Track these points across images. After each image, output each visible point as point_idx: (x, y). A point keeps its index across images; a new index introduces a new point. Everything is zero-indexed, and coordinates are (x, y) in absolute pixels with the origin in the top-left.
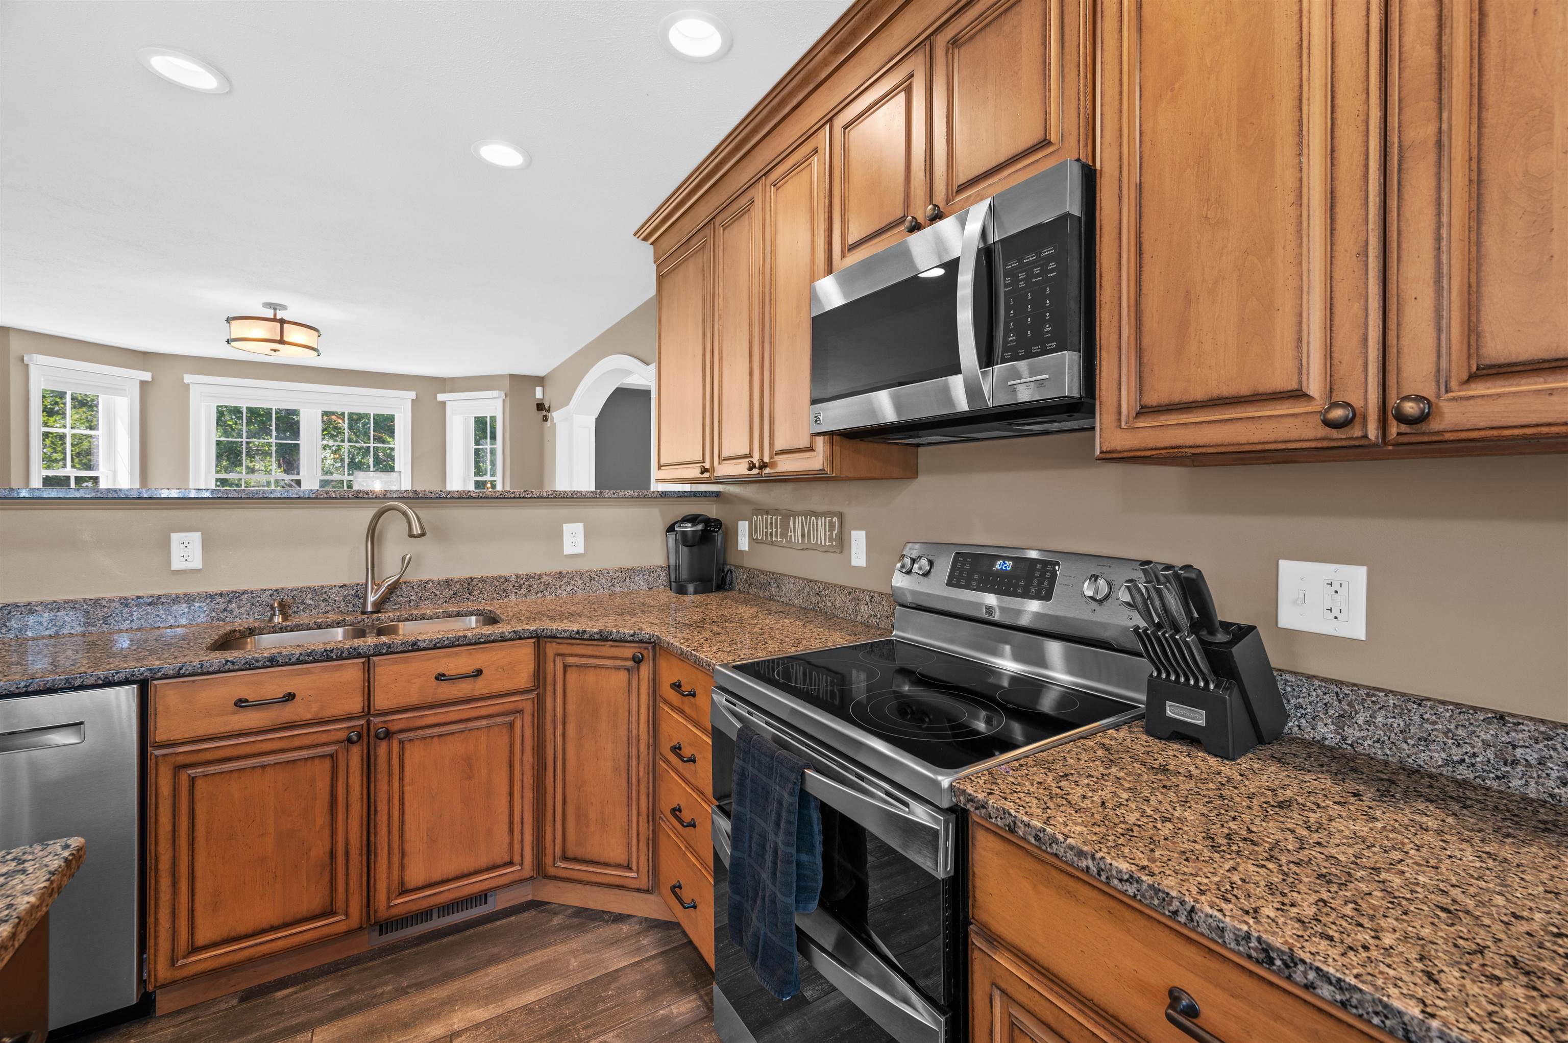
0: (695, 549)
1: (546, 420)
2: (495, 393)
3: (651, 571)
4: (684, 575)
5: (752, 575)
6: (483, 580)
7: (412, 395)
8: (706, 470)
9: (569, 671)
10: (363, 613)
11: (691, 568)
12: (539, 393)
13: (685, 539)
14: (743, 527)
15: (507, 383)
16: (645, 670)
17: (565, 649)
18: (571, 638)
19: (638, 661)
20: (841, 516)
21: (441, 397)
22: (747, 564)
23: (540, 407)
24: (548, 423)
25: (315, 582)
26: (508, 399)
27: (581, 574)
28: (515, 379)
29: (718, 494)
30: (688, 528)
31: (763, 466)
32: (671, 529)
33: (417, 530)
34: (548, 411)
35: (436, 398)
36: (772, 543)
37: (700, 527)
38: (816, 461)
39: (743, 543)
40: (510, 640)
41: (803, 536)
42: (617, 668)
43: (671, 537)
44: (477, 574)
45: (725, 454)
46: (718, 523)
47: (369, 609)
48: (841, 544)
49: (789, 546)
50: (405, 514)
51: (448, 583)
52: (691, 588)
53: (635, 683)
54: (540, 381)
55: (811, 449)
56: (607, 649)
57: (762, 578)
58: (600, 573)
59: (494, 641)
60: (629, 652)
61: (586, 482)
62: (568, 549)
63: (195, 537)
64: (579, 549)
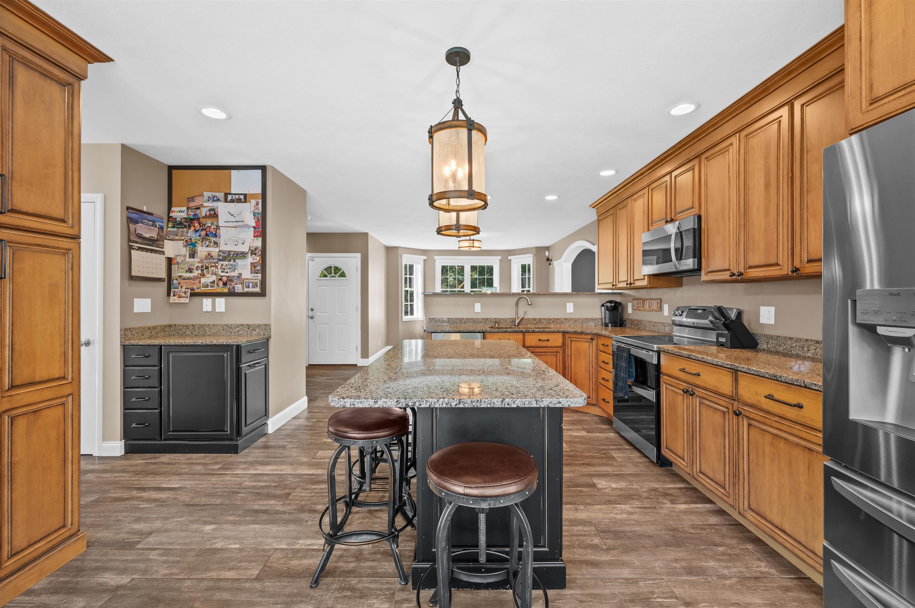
0: (611, 312)
1: (550, 265)
2: (530, 255)
3: (596, 320)
4: (607, 321)
5: (632, 321)
6: (544, 319)
7: (500, 258)
8: (614, 285)
9: (572, 342)
10: (515, 326)
11: (610, 319)
12: (547, 253)
13: (607, 308)
14: (630, 305)
15: (534, 250)
16: (594, 342)
17: (571, 336)
18: (573, 333)
19: (592, 339)
20: (661, 300)
21: (510, 258)
22: (631, 317)
23: (548, 259)
24: (551, 266)
25: (504, 317)
26: (535, 257)
27: (572, 319)
28: (538, 248)
29: (621, 293)
30: (609, 305)
31: (631, 284)
32: (603, 305)
33: (530, 303)
34: (551, 261)
35: (508, 258)
36: (639, 310)
37: (613, 304)
38: (645, 283)
39: (630, 311)
40: (556, 332)
41: (649, 307)
42: (586, 341)
43: (603, 308)
44: (543, 317)
45: (620, 280)
46: (620, 303)
47: (516, 325)
48: (661, 309)
49: (645, 310)
50: (526, 299)
51: (535, 319)
52: (610, 325)
53: (591, 346)
54: (547, 248)
55: (644, 279)
56: (583, 336)
57: (636, 322)
58: (579, 319)
59: (553, 332)
60: (589, 337)
61: (568, 289)
62: (568, 311)
63: (479, 304)
64: (572, 311)
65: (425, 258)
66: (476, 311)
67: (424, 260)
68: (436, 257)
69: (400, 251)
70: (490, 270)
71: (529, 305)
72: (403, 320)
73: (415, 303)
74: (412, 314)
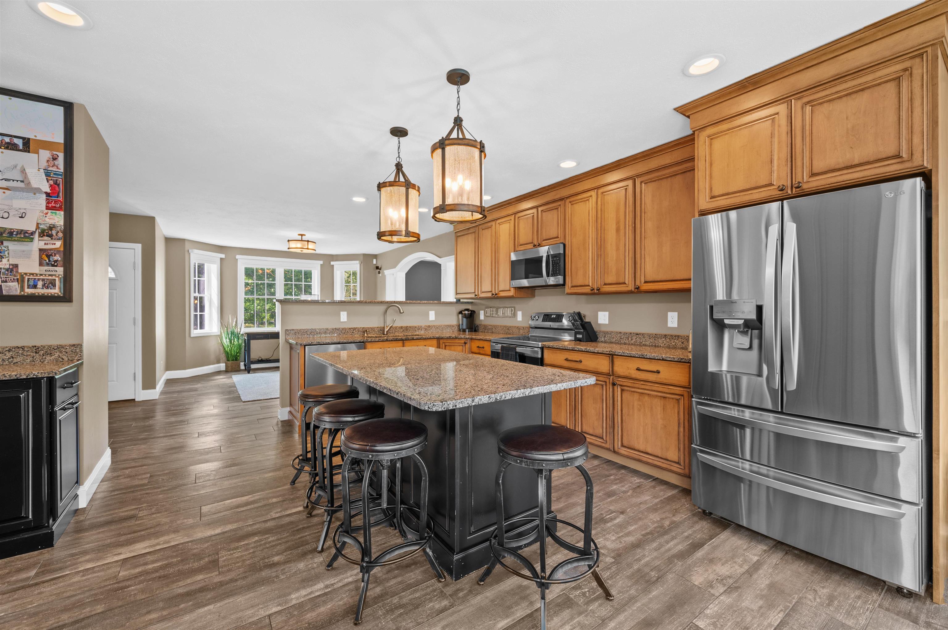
0: (468, 319)
1: (380, 273)
2: (358, 262)
3: (453, 326)
4: (464, 327)
5: (485, 327)
6: (410, 327)
7: (321, 262)
8: (476, 295)
9: (446, 347)
10: (384, 334)
11: (467, 325)
12: (374, 261)
13: (465, 316)
14: (482, 313)
15: (362, 257)
16: (467, 346)
17: (445, 341)
18: (447, 338)
19: (465, 343)
20: (514, 308)
21: (332, 263)
22: (483, 323)
23: (377, 268)
24: (380, 275)
25: (371, 326)
26: (362, 264)
27: (434, 326)
28: (365, 255)
29: (472, 303)
30: (466, 312)
31: (496, 294)
32: (461, 312)
33: (402, 312)
34: (380, 269)
35: (330, 263)
36: (492, 317)
37: (470, 312)
38: (512, 293)
39: (482, 317)
40: (432, 339)
41: (503, 314)
42: (460, 345)
43: (460, 315)
44: (409, 325)
45: (483, 290)
46: (474, 312)
47: (385, 333)
48: (515, 315)
49: (499, 317)
50: (398, 307)
51: (402, 327)
52: (467, 330)
53: (464, 349)
54: (375, 256)
55: (510, 290)
56: (457, 341)
57: (489, 327)
58: (440, 326)
59: (429, 339)
60: (463, 341)
62: (431, 319)
63: (345, 313)
64: (434, 319)
65: (223, 256)
66: (342, 320)
67: (221, 259)
68: (238, 257)
69: (187, 245)
70: (308, 275)
71: (401, 313)
72: (192, 335)
73: (206, 313)
74: (202, 327)
